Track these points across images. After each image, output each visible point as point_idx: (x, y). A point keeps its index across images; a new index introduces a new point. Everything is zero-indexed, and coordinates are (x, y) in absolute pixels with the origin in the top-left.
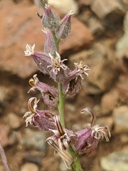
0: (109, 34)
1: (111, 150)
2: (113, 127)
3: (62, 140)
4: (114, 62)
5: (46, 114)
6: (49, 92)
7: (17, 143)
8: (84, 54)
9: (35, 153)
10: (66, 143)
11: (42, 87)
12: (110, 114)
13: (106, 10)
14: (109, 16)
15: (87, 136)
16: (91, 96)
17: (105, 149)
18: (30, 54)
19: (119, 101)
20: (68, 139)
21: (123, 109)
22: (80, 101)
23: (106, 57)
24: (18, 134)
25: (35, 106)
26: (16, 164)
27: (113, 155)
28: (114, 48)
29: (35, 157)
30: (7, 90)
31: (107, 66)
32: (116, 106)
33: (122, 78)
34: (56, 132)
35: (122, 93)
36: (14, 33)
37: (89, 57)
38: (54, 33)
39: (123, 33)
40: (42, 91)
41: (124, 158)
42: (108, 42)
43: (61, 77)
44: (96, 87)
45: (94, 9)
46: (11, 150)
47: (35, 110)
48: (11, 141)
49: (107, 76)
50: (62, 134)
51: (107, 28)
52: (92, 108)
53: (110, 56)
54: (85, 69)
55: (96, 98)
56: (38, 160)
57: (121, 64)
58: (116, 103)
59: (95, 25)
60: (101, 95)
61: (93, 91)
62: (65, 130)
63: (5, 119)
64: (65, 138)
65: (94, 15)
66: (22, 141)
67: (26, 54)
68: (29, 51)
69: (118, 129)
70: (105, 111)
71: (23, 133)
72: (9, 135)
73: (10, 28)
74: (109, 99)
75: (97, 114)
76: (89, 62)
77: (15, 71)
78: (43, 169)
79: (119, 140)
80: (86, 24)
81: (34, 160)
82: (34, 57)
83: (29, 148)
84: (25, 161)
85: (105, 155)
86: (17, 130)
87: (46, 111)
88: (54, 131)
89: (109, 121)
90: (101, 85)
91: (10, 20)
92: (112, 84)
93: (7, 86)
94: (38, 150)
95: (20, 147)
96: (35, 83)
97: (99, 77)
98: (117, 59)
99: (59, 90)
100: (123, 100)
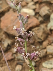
0: (45, 22)
1: (46, 60)
2: (46, 52)
3: (25, 56)
4: (47, 31)
5: (21, 48)
6: (22, 41)
7: (15, 58)
8: (36, 28)
9: (21, 61)
10: (27, 57)
11: (20, 40)
12: (45, 48)
13: (44, 14)
14: (45, 16)
15: (34, 55)
16: (39, 42)
17: (44, 60)
18: (15, 29)
19: (48, 44)
20: (28, 56)
21: (49, 46)
22: (35, 44)
23: (44, 29)
24: (15, 55)
25: (17, 46)
26: (14, 65)
27: (46, 62)
28: (47, 26)
29: (21, 62)
30: (12, 41)
31: (44, 32)
32: (47, 45)
33: (49, 36)
34: (24, 54)
35: (49, 41)
36: (14, 22)
37: (38, 29)
38: (23, 22)
39: (50, 21)
40: (19, 41)
41: (50, 63)
42: (45, 25)
43: (25, 36)
44: (40, 39)
45: (40, 14)
46: (13, 61)
47: (17, 47)
48: (13, 57)
49: (44, 36)
50: (25, 54)
51: (44, 20)
52: (39, 46)
53: (45, 29)
54: (33, 33)
55: (41, 43)
56: (22, 64)
57: (49, 31)
58: (47, 44)
59: (41, 19)
60: (42, 42)
61: (39, 40)
62: (26, 53)
63: (11, 50)
64: (26, 55)
65: (40, 16)
66: (16, 57)
67: (14, 29)
68: (15, 28)
69: (48, 53)
70: (44, 47)
71: (17, 55)
72: (12, 55)
73: (12, 20)
74: (45, 43)
75: (41, 48)
76: (38, 31)
77: (14, 34)
78: (23, 67)
79: (48, 57)
80: (37, 18)
81: (20, 64)
82: (16, 30)
83: (19, 60)
84: (17, 64)
85: (44, 62)
86: (15, 54)
87: (21, 47)
88: (23, 53)
89: (45, 50)
90: (42, 38)
91: (12, 18)
92: (46, 38)
93: (11, 39)
94: (22, 60)
95: (16, 59)
96: (17, 38)
97: (42, 36)
98: (48, 30)
99: (25, 40)
100: (50, 43)
